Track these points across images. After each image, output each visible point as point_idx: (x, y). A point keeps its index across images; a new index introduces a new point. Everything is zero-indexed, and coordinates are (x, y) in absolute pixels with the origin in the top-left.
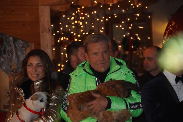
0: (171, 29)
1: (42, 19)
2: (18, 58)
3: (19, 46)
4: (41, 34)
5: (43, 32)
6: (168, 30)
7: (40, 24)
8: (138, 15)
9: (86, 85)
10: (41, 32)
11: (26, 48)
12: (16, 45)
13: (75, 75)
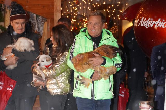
0: (141, 13)
1: (55, 3)
2: (38, 28)
3: (39, 21)
4: (55, 13)
5: (56, 12)
6: (139, 14)
7: (54, 7)
8: (119, 3)
9: (86, 46)
10: (55, 12)
11: (44, 22)
12: (38, 20)
13: (79, 37)
